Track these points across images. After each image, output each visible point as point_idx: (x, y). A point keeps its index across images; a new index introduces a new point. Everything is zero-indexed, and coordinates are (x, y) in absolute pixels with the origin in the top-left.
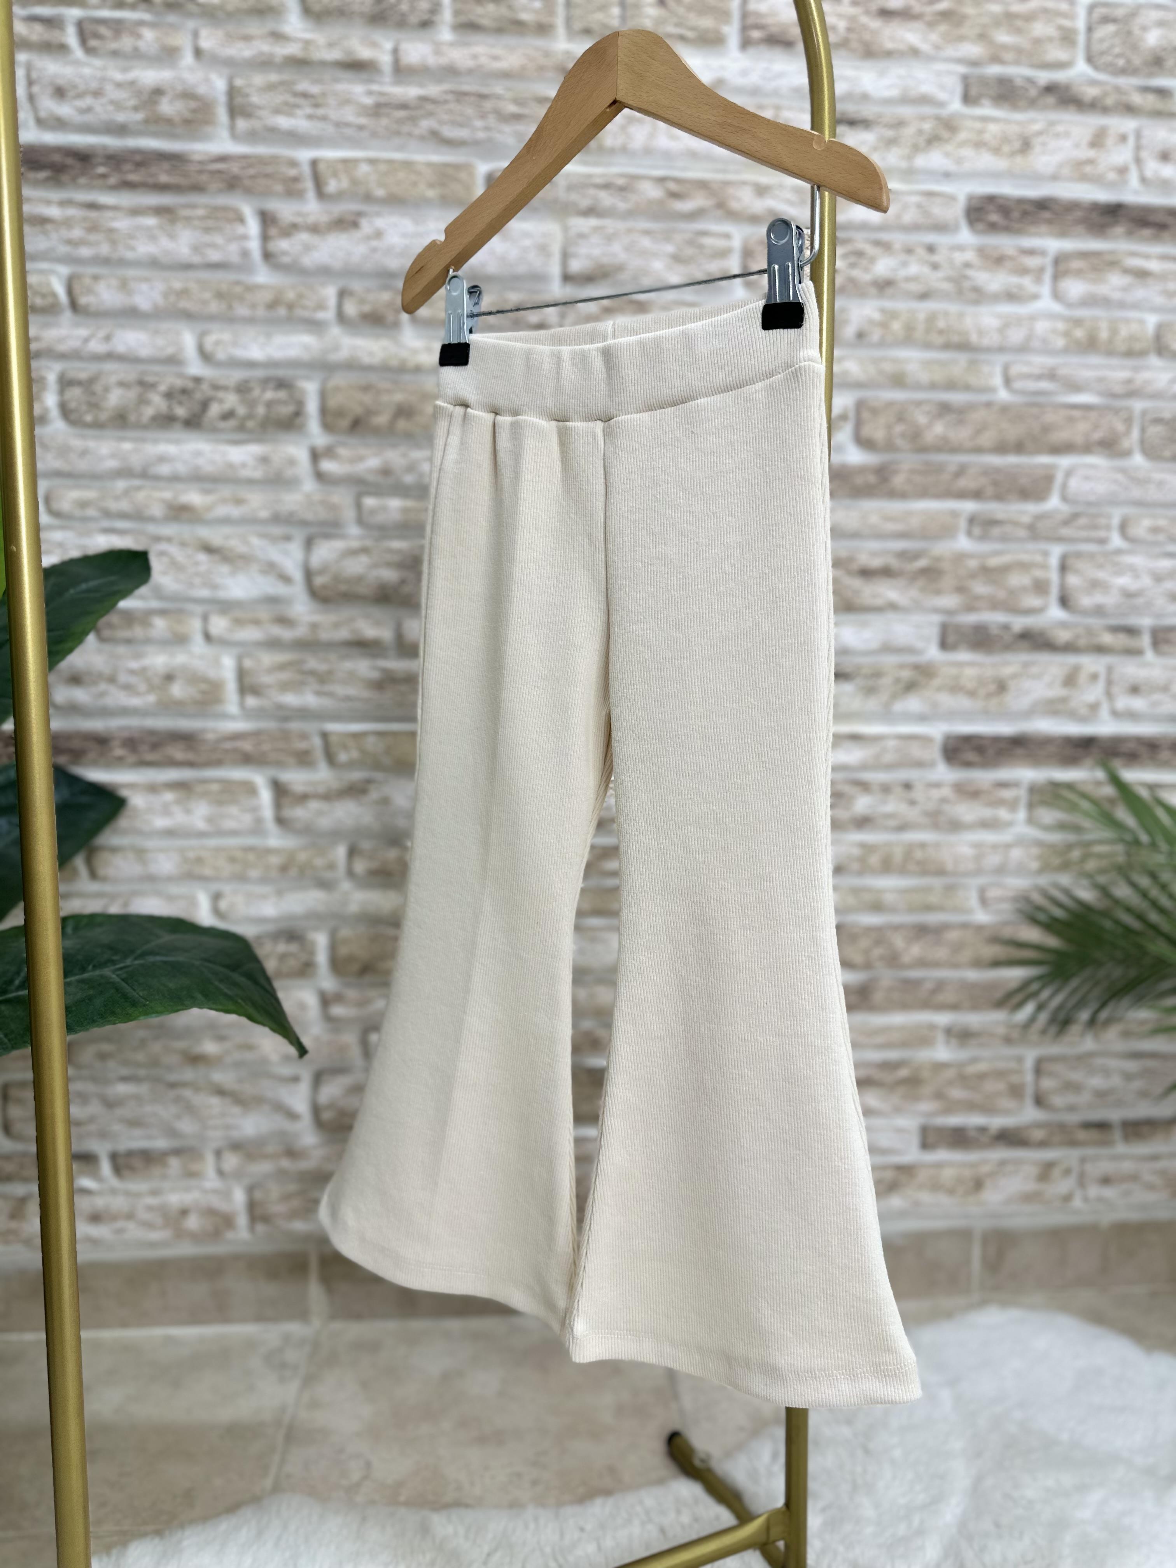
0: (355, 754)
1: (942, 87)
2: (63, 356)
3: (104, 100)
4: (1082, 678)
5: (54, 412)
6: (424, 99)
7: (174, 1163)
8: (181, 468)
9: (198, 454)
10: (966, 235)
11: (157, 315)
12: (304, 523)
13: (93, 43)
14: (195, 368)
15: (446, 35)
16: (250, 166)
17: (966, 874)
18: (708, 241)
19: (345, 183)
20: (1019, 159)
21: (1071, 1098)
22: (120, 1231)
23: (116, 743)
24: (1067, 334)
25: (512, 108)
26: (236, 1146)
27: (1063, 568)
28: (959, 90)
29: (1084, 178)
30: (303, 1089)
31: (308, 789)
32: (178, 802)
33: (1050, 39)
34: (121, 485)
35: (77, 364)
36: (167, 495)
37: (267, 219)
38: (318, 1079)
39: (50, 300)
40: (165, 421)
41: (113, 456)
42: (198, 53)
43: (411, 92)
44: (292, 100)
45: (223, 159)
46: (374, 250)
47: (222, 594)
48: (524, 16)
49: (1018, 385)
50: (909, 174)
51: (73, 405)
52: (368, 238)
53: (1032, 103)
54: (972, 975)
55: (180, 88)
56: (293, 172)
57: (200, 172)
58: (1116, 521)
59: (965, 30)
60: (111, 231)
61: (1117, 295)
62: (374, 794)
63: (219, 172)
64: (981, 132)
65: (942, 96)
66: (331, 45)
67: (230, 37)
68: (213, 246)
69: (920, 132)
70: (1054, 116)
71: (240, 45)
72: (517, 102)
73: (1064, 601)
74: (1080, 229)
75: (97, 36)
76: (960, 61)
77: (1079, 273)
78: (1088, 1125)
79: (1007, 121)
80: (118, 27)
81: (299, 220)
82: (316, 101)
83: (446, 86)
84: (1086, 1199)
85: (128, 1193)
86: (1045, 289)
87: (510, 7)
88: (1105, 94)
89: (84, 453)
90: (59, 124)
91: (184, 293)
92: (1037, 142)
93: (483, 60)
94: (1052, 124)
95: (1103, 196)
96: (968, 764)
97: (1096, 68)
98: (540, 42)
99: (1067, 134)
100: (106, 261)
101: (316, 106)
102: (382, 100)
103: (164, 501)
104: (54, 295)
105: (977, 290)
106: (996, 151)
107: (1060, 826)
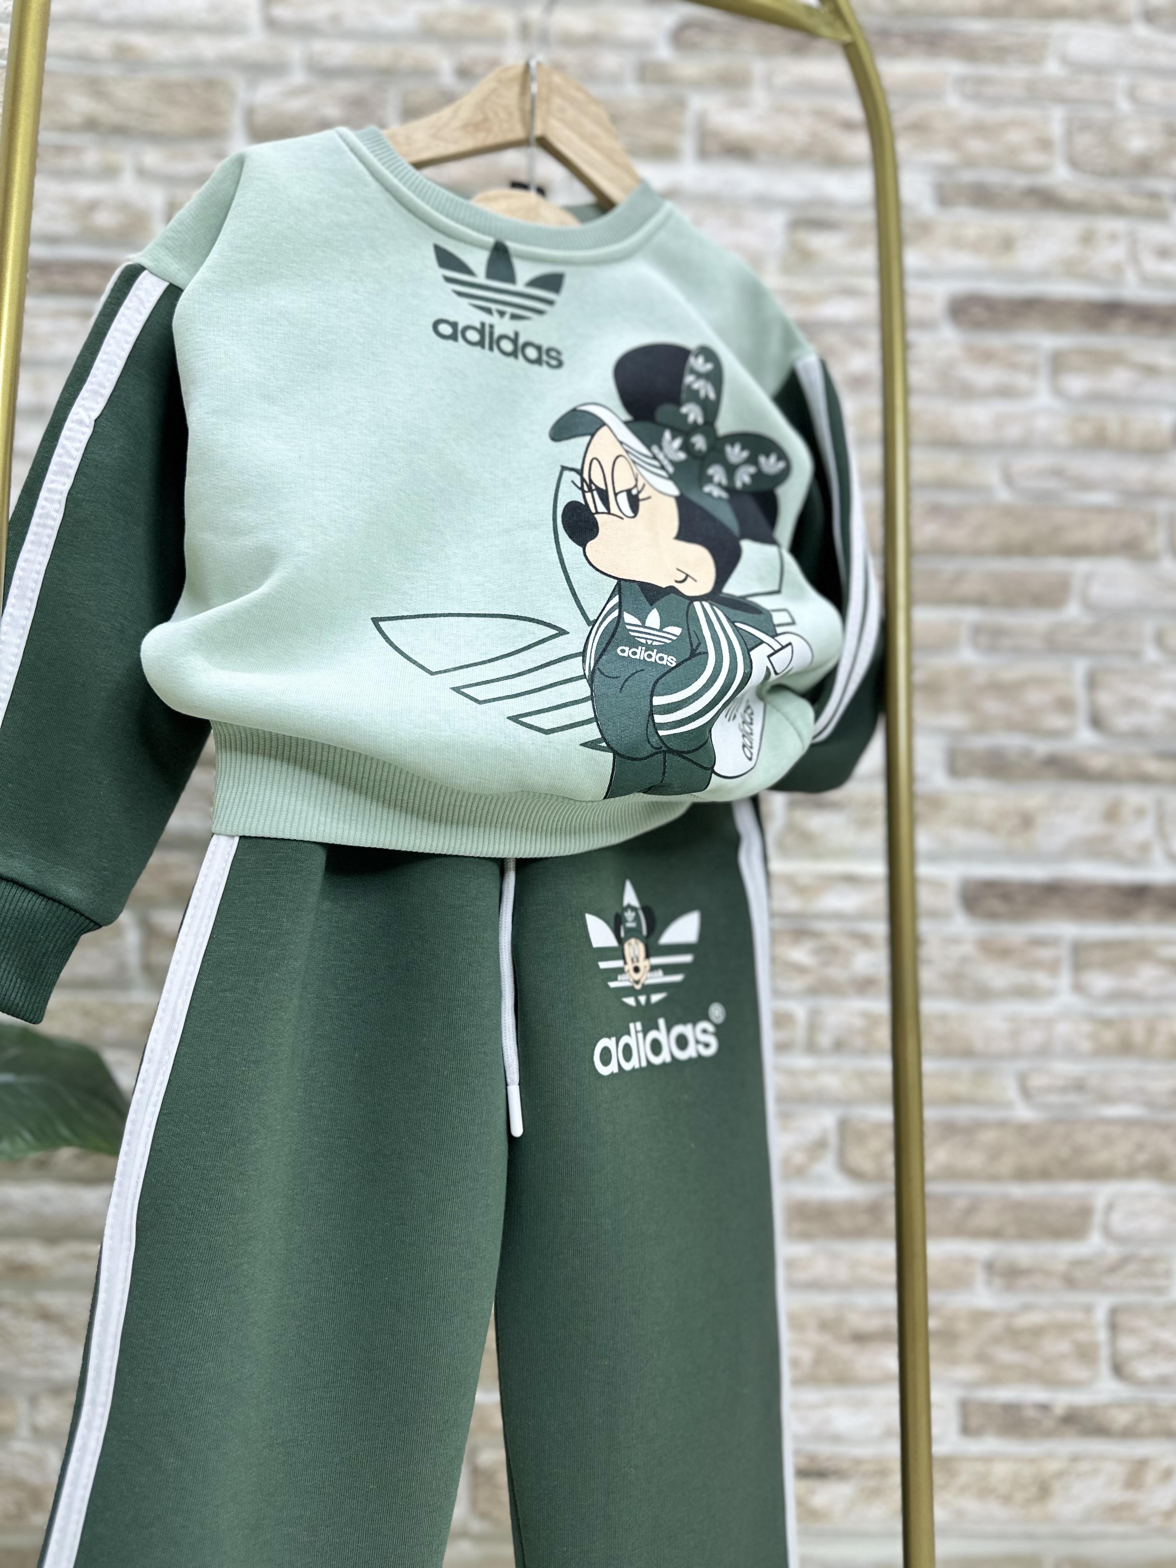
4: (1126, 813)
10: (949, 333)
17: (1000, 1056)
24: (1071, 430)
27: (1091, 684)
29: (1076, 276)
33: (1027, 146)
53: (1013, 206)
54: (1017, 1191)
59: (935, 139)
61: (1124, 391)
74: (1076, 324)
77: (1079, 369)
86: (1043, 386)
88: (1090, 197)
95: (1098, 293)
96: (993, 916)
97: (1080, 173)
105: (965, 386)
107: (1116, 996)
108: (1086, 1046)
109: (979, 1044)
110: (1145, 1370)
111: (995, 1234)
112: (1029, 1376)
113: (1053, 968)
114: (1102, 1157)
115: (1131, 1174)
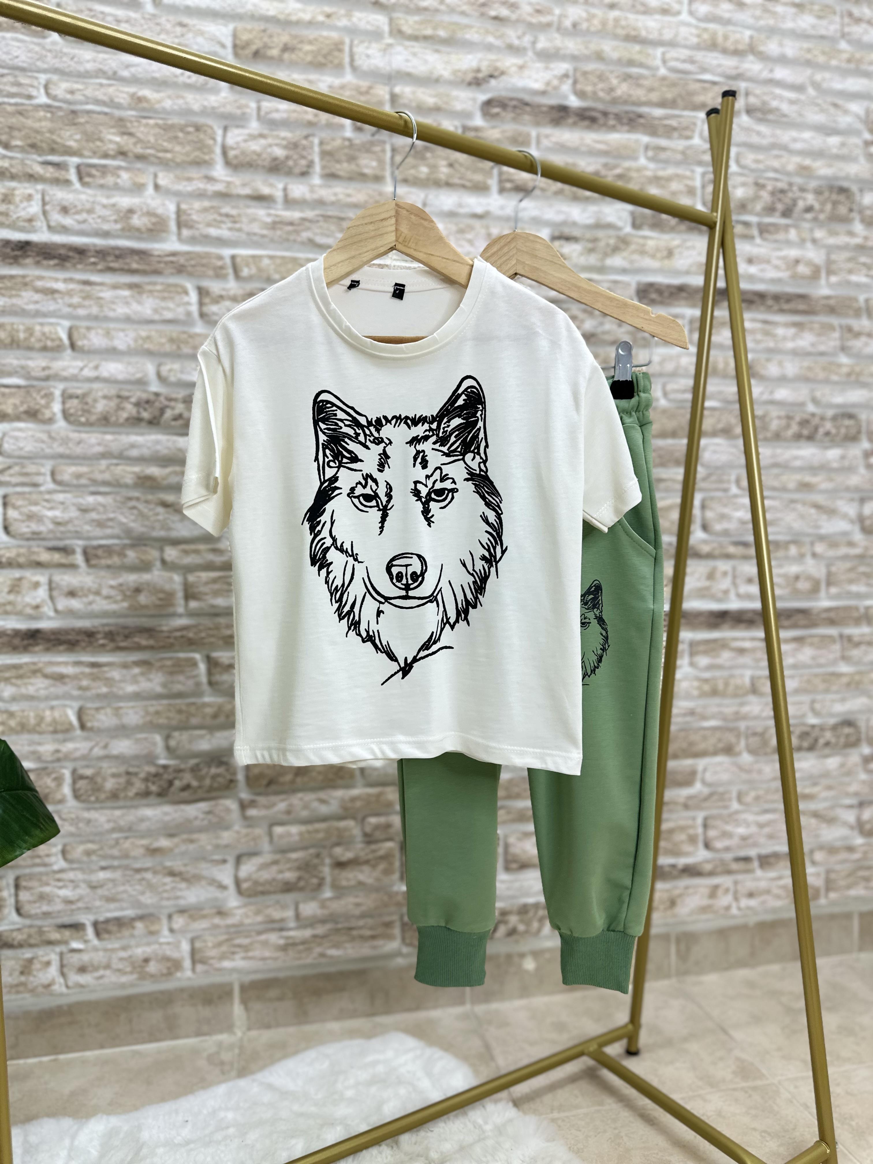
1: (620, 218)
2: (65, 379)
3: (95, 216)
5: (59, 416)
6: (304, 219)
7: (139, 925)
8: (146, 452)
9: (158, 442)
11: (130, 352)
13: (87, 179)
14: (155, 387)
15: (316, 180)
16: (192, 259)
19: (254, 271)
20: (666, 262)
21: (726, 843)
22: (101, 977)
23: (99, 636)
26: (182, 911)
28: (629, 220)
30: (229, 868)
32: (142, 674)
34: (104, 463)
35: (75, 384)
36: (137, 469)
37: (202, 292)
38: (238, 859)
39: (57, 343)
40: (135, 421)
41: (99, 444)
42: (157, 187)
43: (295, 215)
44: (219, 218)
45: (174, 254)
47: (174, 534)
48: (366, 171)
49: (672, 396)
50: (601, 270)
51: (72, 411)
55: (145, 210)
56: (220, 263)
57: (159, 262)
58: (733, 478)
60: (99, 299)
63: (172, 262)
64: (644, 245)
65: (620, 224)
66: (244, 185)
67: (178, 178)
68: (168, 309)
69: (608, 245)
70: (685, 236)
71: (185, 183)
73: (705, 527)
75: (90, 175)
78: (738, 859)
79: (658, 239)
80: (104, 170)
81: (224, 293)
82: (234, 219)
83: (317, 212)
84: (739, 909)
85: (106, 950)
87: (358, 165)
89: (79, 443)
90: (64, 230)
91: (148, 338)
92: (676, 251)
93: (341, 197)
94: (685, 241)
98: (376, 186)
99: (693, 247)
100: (96, 318)
101: (235, 222)
102: (277, 219)
103: (134, 473)
104: (61, 340)
106: (653, 257)
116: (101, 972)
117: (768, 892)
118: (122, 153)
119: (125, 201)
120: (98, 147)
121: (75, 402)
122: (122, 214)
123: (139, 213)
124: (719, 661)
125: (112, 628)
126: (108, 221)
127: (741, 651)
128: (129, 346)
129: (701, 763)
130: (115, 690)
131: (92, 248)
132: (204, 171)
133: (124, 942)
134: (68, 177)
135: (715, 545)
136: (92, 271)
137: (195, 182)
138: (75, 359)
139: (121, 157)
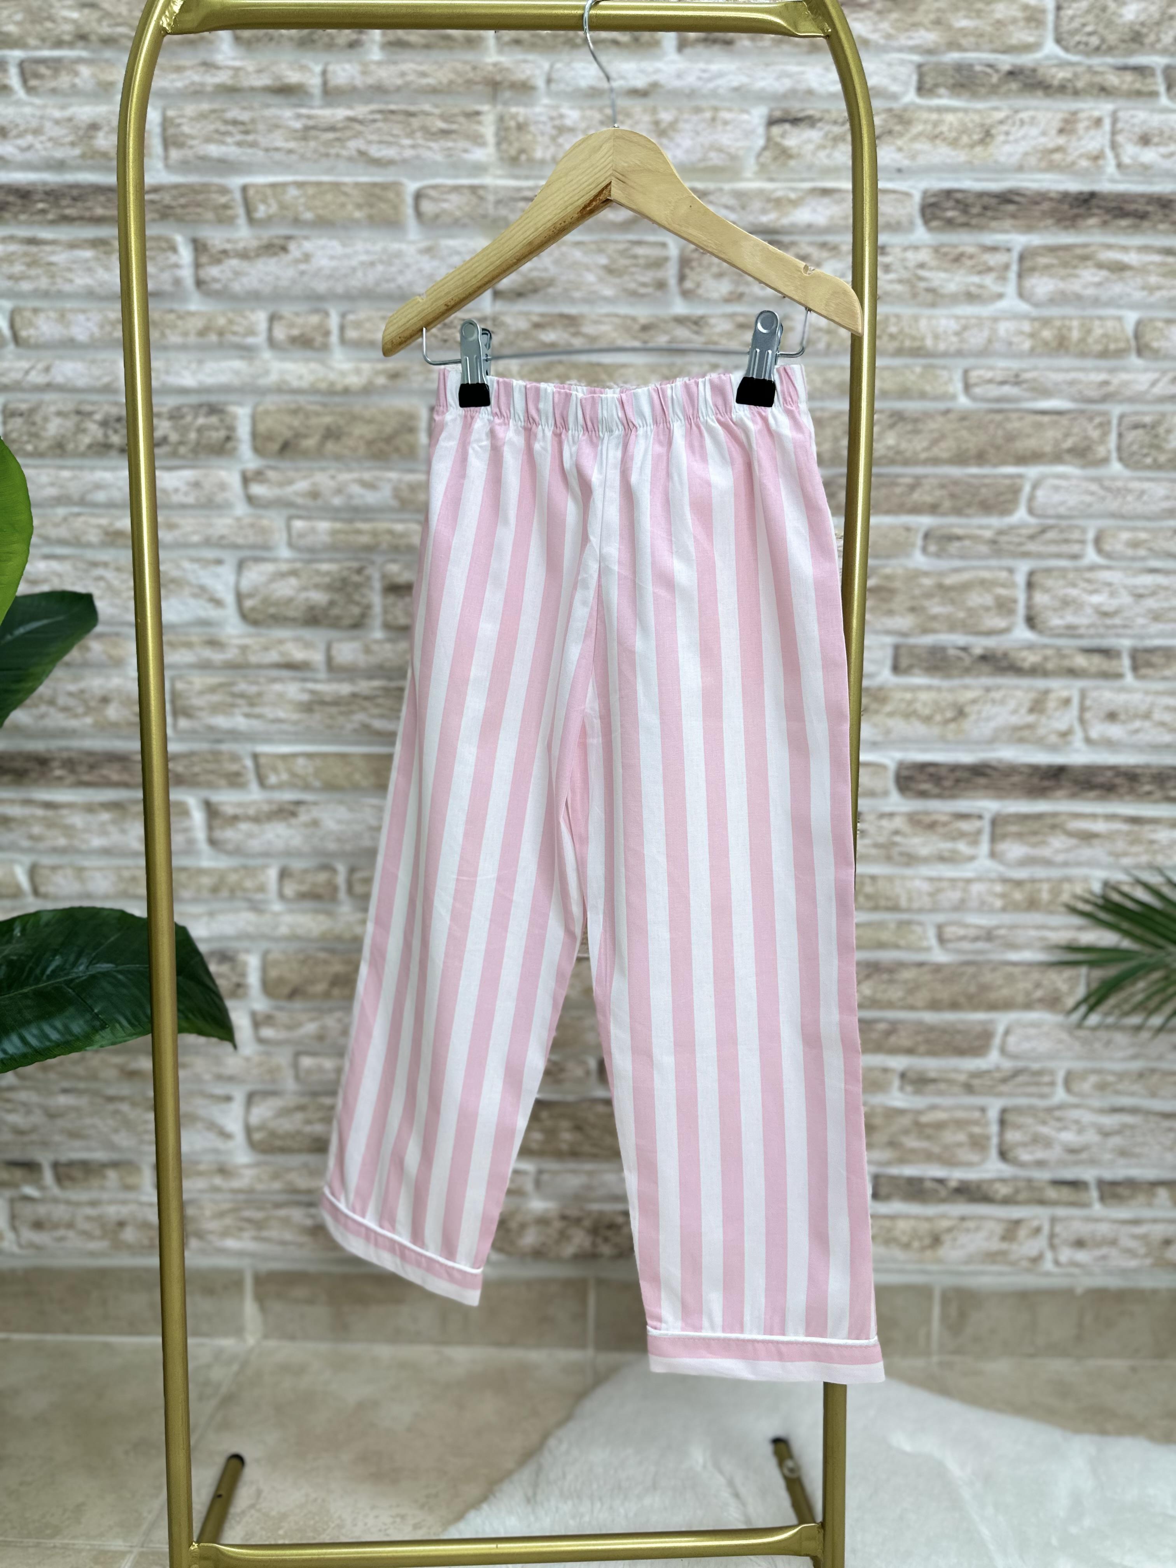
0: (285, 777)
1: (894, 79)
2: (6, 388)
3: (43, 138)
4: (1051, 704)
6: (352, 120)
7: (112, 1176)
8: (117, 495)
10: (921, 234)
11: (94, 345)
12: (236, 547)
13: (33, 83)
15: (376, 54)
16: (182, 195)
17: (921, 910)
18: (640, 251)
19: (274, 209)
20: (978, 149)
21: (1039, 1153)
22: (62, 1239)
23: (55, 764)
24: (1032, 335)
25: (441, 125)
27: (1030, 585)
28: (914, 80)
29: (1052, 167)
30: (237, 1107)
31: (239, 811)
32: (114, 822)
33: (1014, 21)
34: (61, 511)
35: (20, 395)
36: (104, 521)
37: (199, 246)
38: (251, 1099)
40: (102, 449)
41: (52, 484)
43: (339, 114)
44: (223, 128)
45: (156, 189)
46: (303, 273)
49: (978, 391)
51: (14, 435)
52: (297, 261)
53: (994, 90)
54: (930, 1017)
55: (114, 123)
56: (223, 200)
58: (1091, 535)
59: (918, 17)
60: (50, 264)
61: (1090, 292)
62: (304, 817)
64: (937, 123)
65: (894, 88)
66: (259, 71)
70: (1019, 103)
71: (174, 76)
72: (443, 118)
73: (1031, 621)
74: (1049, 222)
75: (37, 76)
76: (913, 49)
77: (1047, 269)
78: (1059, 1183)
79: (966, 111)
80: (56, 65)
81: (228, 246)
82: (245, 128)
83: (374, 107)
84: (1057, 1263)
85: (68, 1202)
86: (1011, 288)
88: (1076, 75)
90: (2, 163)
92: (999, 131)
93: (411, 78)
94: (1017, 111)
95: (1074, 186)
96: (923, 795)
97: (1066, 49)
98: (470, 56)
99: (1033, 121)
100: (46, 295)
101: (247, 132)
102: (311, 123)
103: (99, 526)
105: (931, 290)
106: (954, 143)
107: (1027, 862)
108: (998, 903)
109: (903, 903)
110: (1025, 1156)
111: (910, 1051)
112: (929, 1157)
113: (974, 838)
114: (1005, 992)
115: (1028, 1006)
116: (61, 1232)
117: (1113, 1242)
118: (82, 37)
119: (85, 112)
120: (48, 30)
121: (18, 422)
122: (81, 133)
123: (106, 129)
124: (1045, 852)
125: (73, 755)
126: (62, 145)
127: (1088, 837)
128: (92, 335)
129: (1002, 1020)
130: (76, 843)
131: (40, 188)
132: (203, 54)
133: (94, 1195)
134: (7, 81)
135: (1049, 652)
136: (40, 223)
137: (188, 73)
138: (19, 358)
139: (81, 44)
